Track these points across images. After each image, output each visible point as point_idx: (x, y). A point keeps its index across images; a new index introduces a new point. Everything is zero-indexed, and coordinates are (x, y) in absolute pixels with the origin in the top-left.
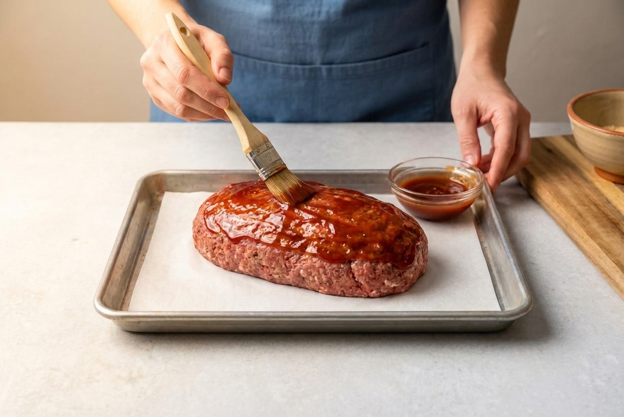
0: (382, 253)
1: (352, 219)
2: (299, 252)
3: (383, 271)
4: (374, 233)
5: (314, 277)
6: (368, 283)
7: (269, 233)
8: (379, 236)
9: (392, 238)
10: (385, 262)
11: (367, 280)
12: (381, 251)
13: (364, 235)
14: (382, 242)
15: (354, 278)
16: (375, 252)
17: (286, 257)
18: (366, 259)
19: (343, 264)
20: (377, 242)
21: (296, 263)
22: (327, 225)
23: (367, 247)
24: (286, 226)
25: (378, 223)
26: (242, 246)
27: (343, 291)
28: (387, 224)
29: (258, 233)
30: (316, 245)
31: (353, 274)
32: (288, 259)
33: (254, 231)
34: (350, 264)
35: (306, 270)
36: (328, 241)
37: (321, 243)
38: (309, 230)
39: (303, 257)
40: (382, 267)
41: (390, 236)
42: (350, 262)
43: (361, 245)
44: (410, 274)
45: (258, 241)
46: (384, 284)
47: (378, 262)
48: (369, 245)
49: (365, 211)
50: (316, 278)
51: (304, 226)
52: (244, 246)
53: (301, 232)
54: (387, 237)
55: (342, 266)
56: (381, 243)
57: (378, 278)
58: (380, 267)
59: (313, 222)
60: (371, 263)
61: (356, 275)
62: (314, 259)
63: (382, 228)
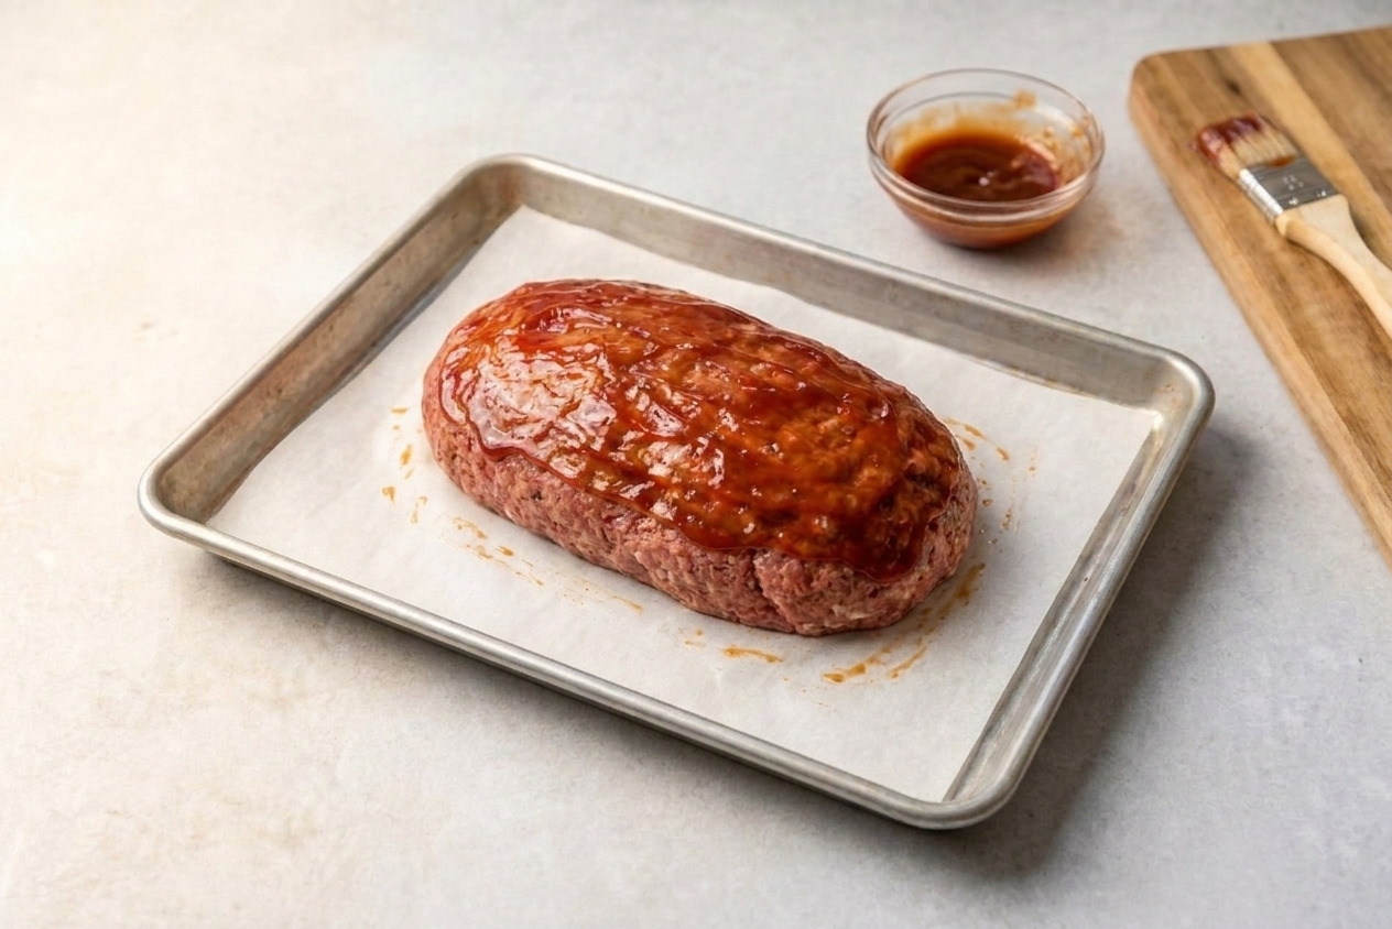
0: (831, 542)
1: (774, 446)
2: (637, 508)
3: (830, 584)
4: (819, 489)
5: (666, 571)
6: (791, 607)
7: (572, 450)
8: (832, 497)
9: (866, 506)
10: (838, 565)
11: (789, 601)
12: (831, 536)
13: (794, 491)
14: (839, 515)
15: (758, 588)
16: (814, 539)
17: (604, 516)
18: (790, 552)
19: (735, 555)
20: (825, 514)
21: (627, 533)
22: (709, 454)
23: (796, 523)
24: (613, 442)
25: (838, 460)
26: (509, 469)
27: (733, 613)
28: (861, 463)
29: (546, 448)
30: (675, 503)
31: (757, 581)
32: (609, 519)
33: (539, 439)
34: (752, 559)
35: (648, 552)
36: (704, 495)
37: (687, 497)
38: (664, 460)
39: (645, 524)
40: (829, 572)
41: (862, 498)
42: (752, 554)
43: (785, 515)
44: (903, 591)
45: (544, 467)
46: (831, 612)
47: (819, 564)
48: (802, 518)
49: (816, 422)
50: (671, 577)
51: (656, 447)
52: (512, 473)
53: (648, 460)
54: (853, 501)
55: (731, 559)
56: (832, 516)
57: (817, 600)
58: (826, 573)
59: (679, 439)
60: (802, 563)
61: (764, 585)
62: (670, 534)
63: (844, 475)
